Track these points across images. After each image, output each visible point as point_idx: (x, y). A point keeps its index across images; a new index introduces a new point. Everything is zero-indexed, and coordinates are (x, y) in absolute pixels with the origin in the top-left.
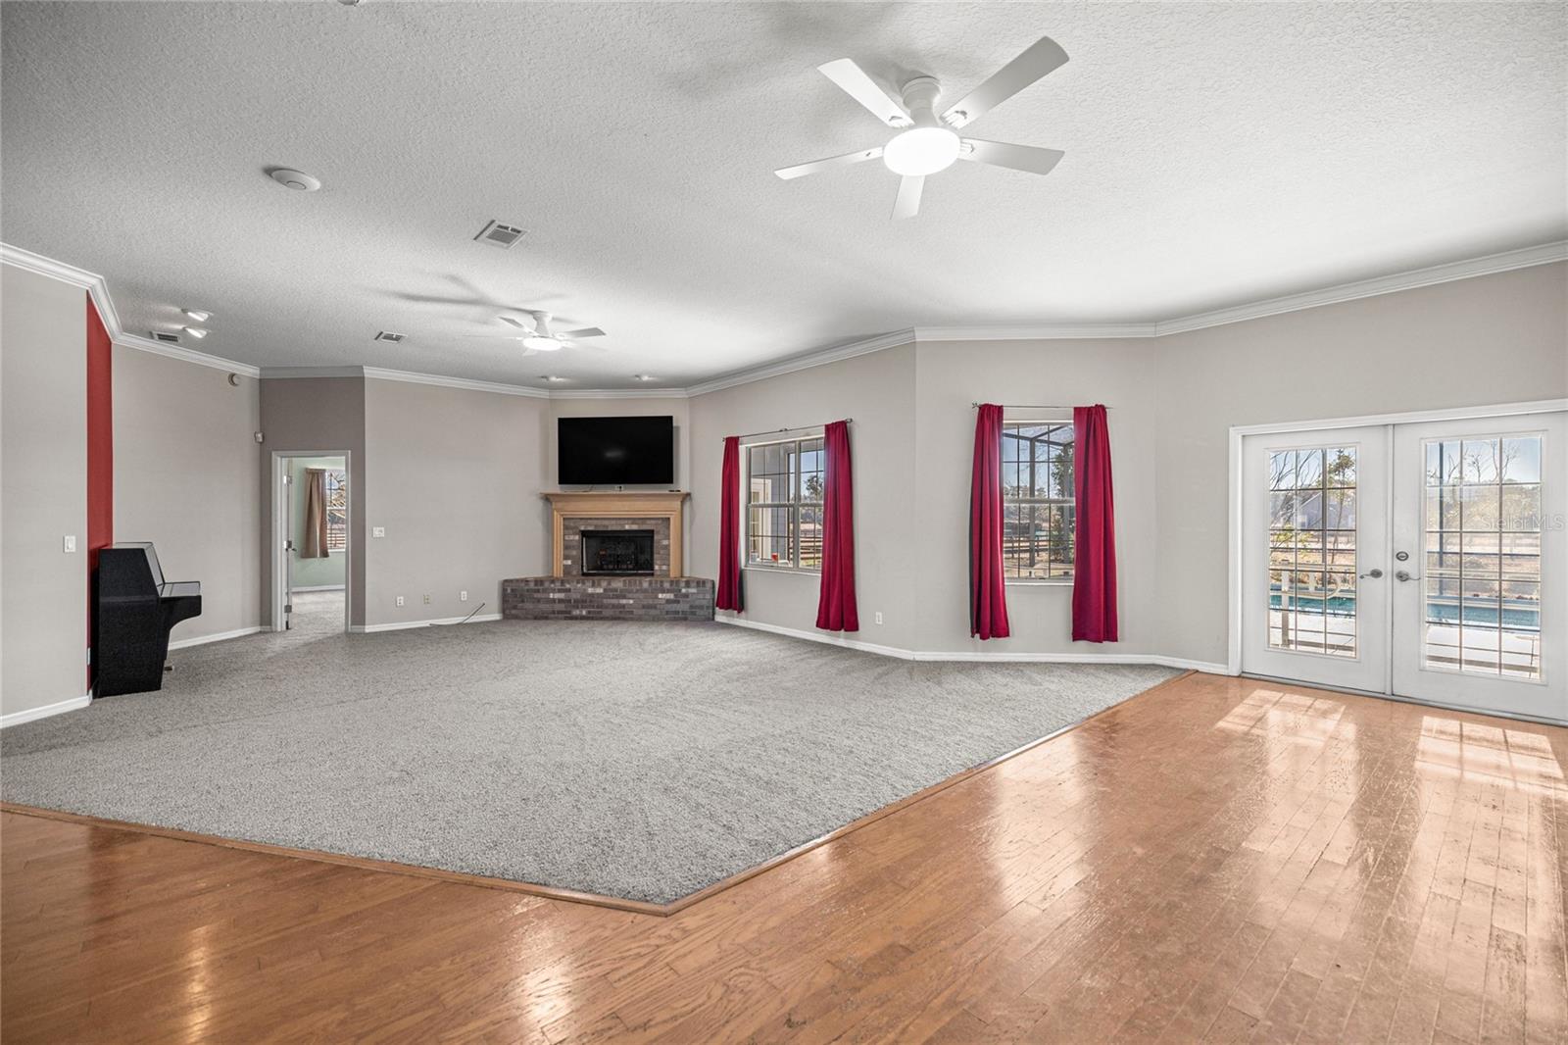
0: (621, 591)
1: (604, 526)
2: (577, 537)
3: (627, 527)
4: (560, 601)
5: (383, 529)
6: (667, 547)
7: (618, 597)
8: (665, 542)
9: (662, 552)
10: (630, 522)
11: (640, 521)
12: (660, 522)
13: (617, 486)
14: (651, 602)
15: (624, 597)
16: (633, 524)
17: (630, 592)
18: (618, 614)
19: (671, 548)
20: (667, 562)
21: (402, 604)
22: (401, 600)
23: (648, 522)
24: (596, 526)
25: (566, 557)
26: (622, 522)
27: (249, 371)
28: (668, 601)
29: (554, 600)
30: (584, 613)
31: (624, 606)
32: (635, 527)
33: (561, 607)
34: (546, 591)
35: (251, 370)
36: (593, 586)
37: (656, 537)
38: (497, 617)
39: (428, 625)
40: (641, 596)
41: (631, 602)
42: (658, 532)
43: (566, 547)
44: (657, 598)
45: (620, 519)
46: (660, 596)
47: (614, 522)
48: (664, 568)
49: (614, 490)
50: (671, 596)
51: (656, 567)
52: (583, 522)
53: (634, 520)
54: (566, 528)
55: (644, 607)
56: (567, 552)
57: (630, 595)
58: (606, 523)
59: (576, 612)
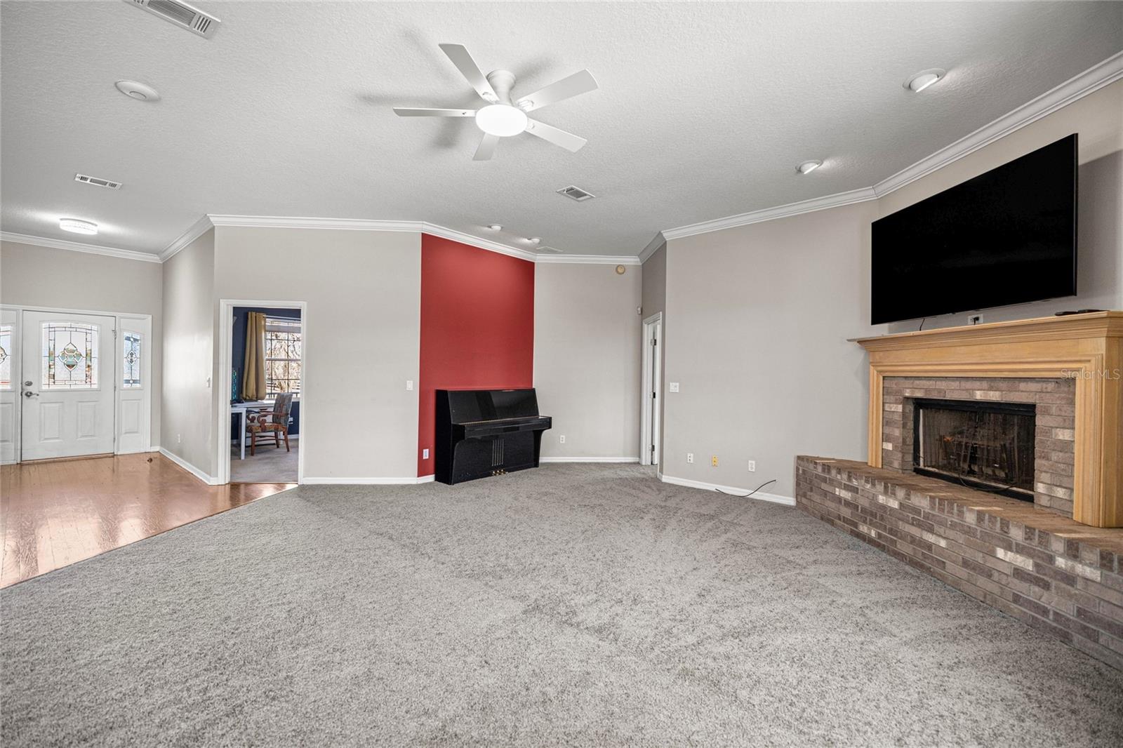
0: (927, 516)
1: (939, 391)
2: (900, 408)
3: (979, 396)
4: (847, 504)
5: (678, 384)
6: (1067, 447)
7: (920, 525)
8: (1063, 435)
9: (1055, 456)
10: (985, 384)
11: (1003, 385)
12: (1051, 386)
13: (971, 315)
14: (979, 558)
15: (931, 530)
16: (991, 389)
17: (941, 524)
18: (919, 558)
19: (1077, 449)
20: (1066, 481)
21: (692, 461)
22: (691, 457)
23: (1022, 386)
24: (927, 390)
25: (886, 438)
26: (969, 385)
27: (632, 261)
28: (1018, 573)
29: (839, 500)
30: (873, 534)
31: (929, 547)
32: (994, 396)
33: (846, 512)
34: (832, 482)
35: (632, 260)
36: (886, 492)
37: (1040, 421)
38: (790, 501)
39: (714, 490)
40: (961, 539)
41: (943, 543)
42: (1047, 412)
43: (887, 423)
44: (992, 554)
45: (967, 378)
46: (1000, 553)
47: (955, 384)
48: (1060, 493)
49: (963, 322)
50: (1027, 564)
51: (1040, 488)
52: (908, 383)
53: (992, 382)
54: (886, 391)
55: (965, 564)
56: (887, 430)
57: (941, 531)
58: (942, 385)
59: (863, 529)
